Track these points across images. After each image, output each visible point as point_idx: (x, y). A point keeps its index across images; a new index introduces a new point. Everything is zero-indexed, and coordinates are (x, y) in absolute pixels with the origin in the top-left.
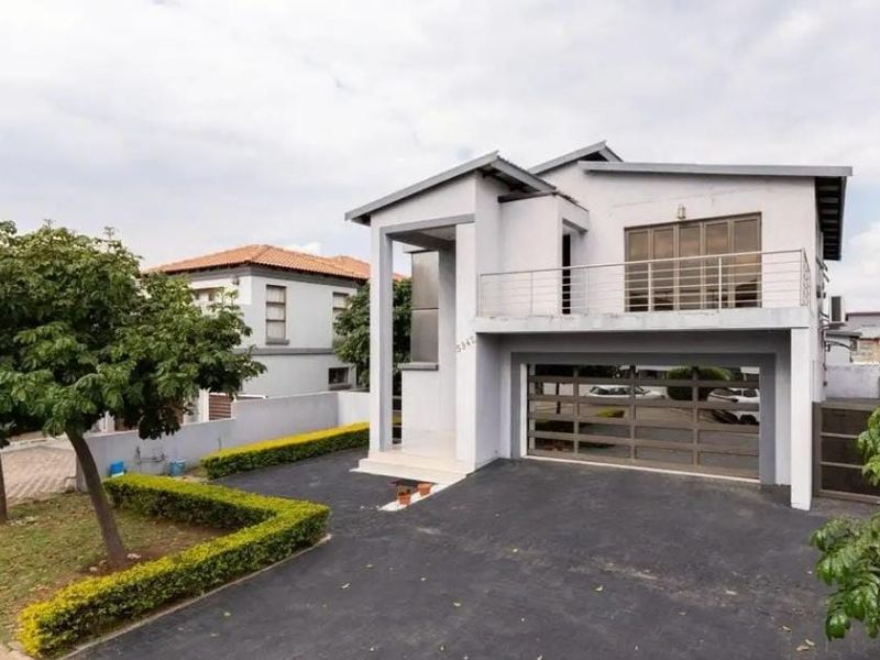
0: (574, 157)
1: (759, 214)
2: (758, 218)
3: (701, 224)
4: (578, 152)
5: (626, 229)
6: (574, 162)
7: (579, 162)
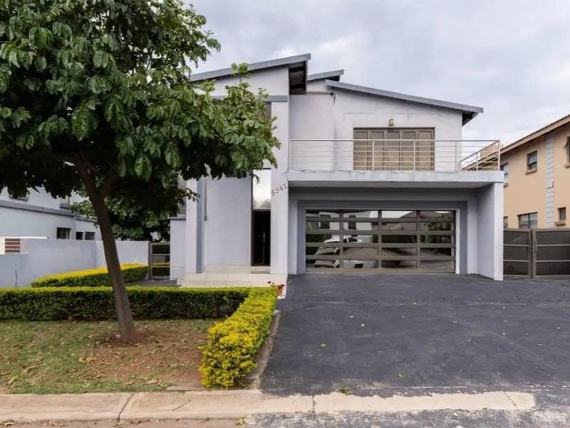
0: (323, 77)
1: (433, 128)
2: (432, 131)
3: (400, 131)
4: (325, 73)
5: (355, 129)
6: (323, 79)
7: (327, 80)
